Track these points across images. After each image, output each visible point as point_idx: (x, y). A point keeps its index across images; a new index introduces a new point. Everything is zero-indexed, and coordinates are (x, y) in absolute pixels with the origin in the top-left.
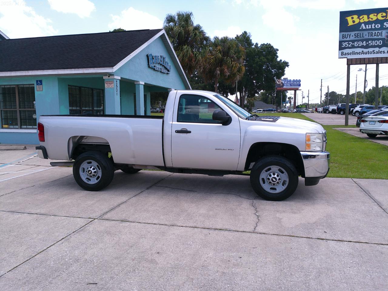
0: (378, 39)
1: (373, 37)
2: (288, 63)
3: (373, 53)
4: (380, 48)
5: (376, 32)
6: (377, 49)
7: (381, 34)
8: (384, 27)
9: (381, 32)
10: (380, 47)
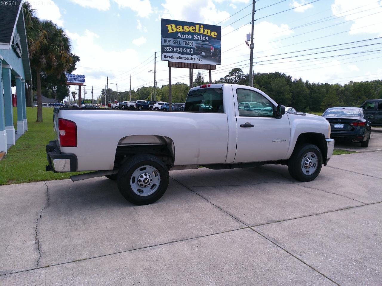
0: (191, 48)
1: (187, 46)
2: (79, 58)
3: (187, 59)
4: (192, 56)
5: (189, 41)
6: (190, 56)
7: (193, 44)
8: (194, 38)
9: (192, 42)
10: (192, 54)
